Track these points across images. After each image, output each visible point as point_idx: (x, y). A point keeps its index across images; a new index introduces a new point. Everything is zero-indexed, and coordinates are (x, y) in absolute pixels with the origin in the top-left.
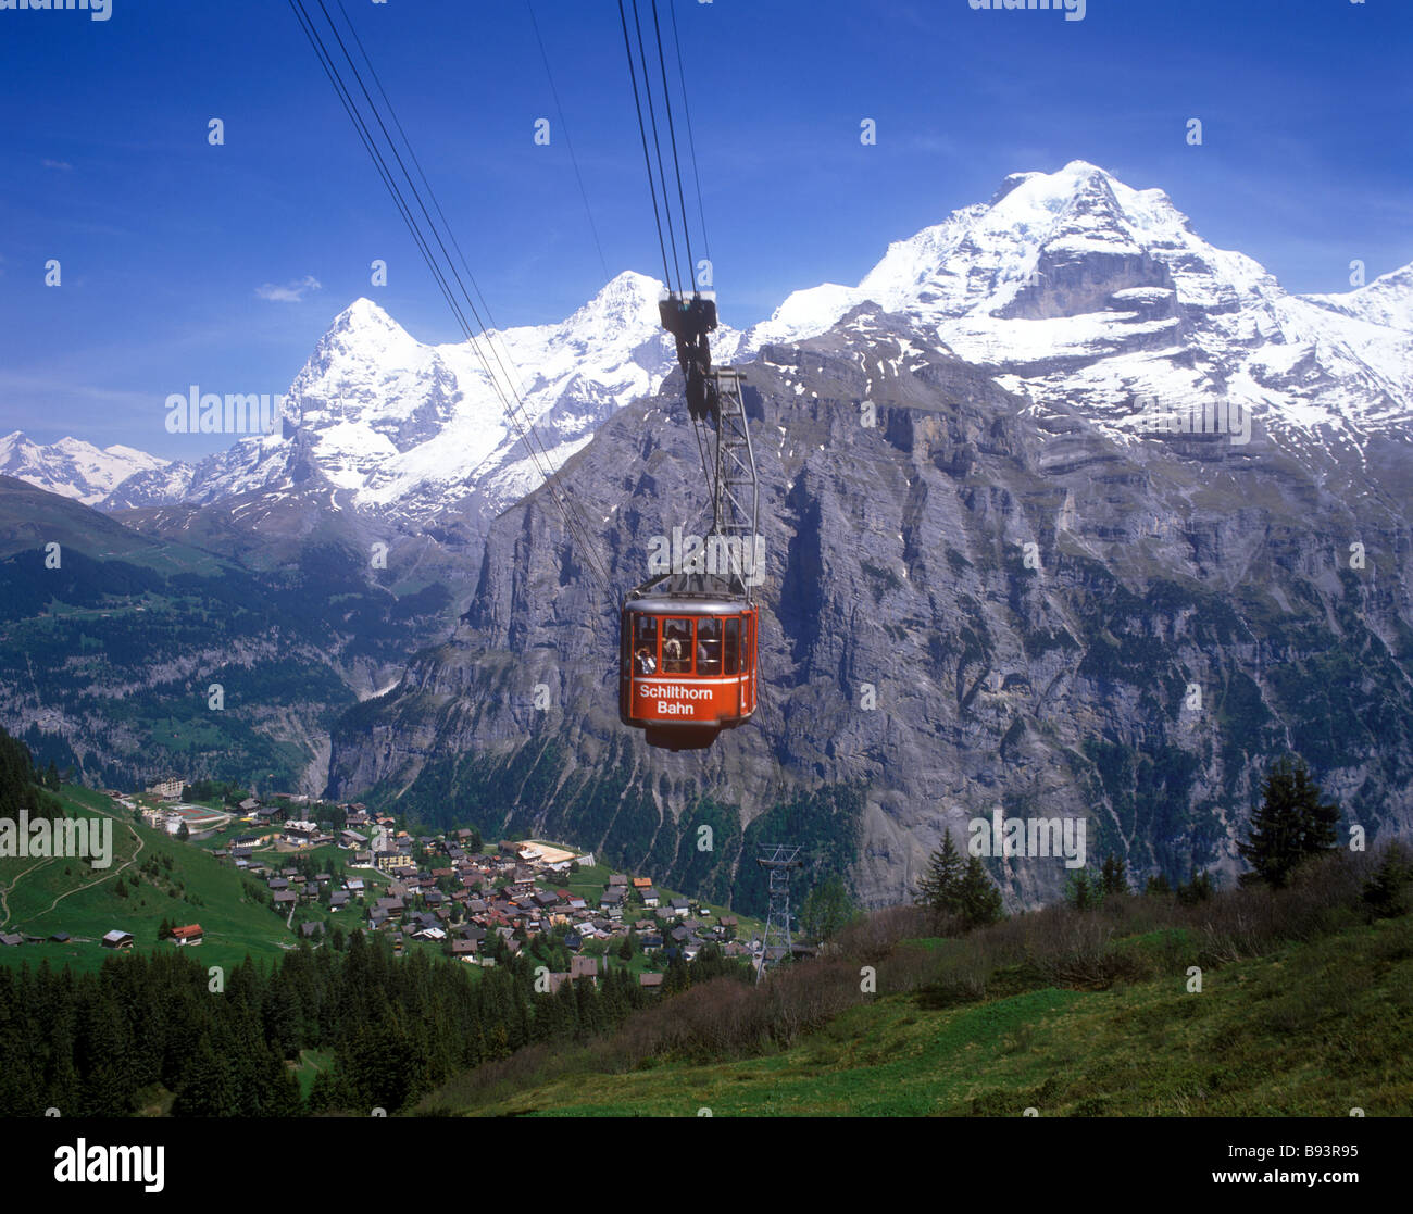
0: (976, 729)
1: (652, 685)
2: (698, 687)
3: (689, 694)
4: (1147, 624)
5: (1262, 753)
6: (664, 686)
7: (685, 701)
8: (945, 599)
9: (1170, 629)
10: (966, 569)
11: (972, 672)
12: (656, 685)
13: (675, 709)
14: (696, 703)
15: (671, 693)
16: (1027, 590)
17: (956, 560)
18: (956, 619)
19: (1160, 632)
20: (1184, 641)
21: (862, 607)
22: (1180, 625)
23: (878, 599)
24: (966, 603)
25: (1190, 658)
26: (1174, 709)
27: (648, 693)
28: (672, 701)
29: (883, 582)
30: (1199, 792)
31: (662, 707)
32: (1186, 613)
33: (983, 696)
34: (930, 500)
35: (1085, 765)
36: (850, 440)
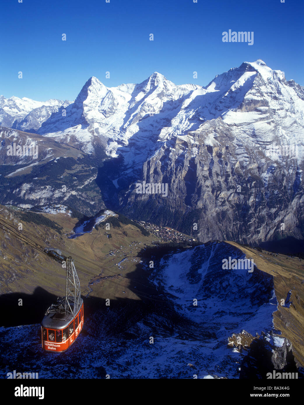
0: (218, 201)
1: (46, 343)
2: (57, 344)
3: (55, 346)
4: (247, 185)
5: (261, 206)
6: (49, 343)
7: (54, 347)
8: (215, 181)
9: (251, 185)
10: (219, 176)
11: (219, 193)
12: (47, 343)
13: (52, 348)
14: (56, 348)
15: (51, 345)
16: (228, 180)
17: (218, 175)
18: (217, 184)
19: (249, 186)
20: (253, 187)
21: (202, 183)
22: (253, 185)
23: (205, 182)
24: (218, 181)
25: (253, 190)
26: (249, 199)
27: (46, 344)
28: (51, 347)
29: (206, 179)
30: (250, 212)
31: (49, 348)
32: (254, 182)
33: (220, 196)
34: (214, 164)
35: (235, 207)
36: (202, 152)
